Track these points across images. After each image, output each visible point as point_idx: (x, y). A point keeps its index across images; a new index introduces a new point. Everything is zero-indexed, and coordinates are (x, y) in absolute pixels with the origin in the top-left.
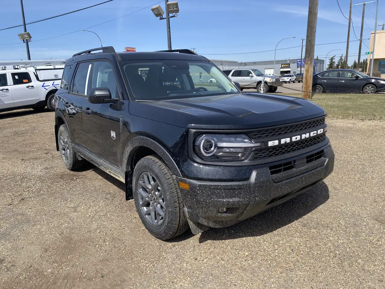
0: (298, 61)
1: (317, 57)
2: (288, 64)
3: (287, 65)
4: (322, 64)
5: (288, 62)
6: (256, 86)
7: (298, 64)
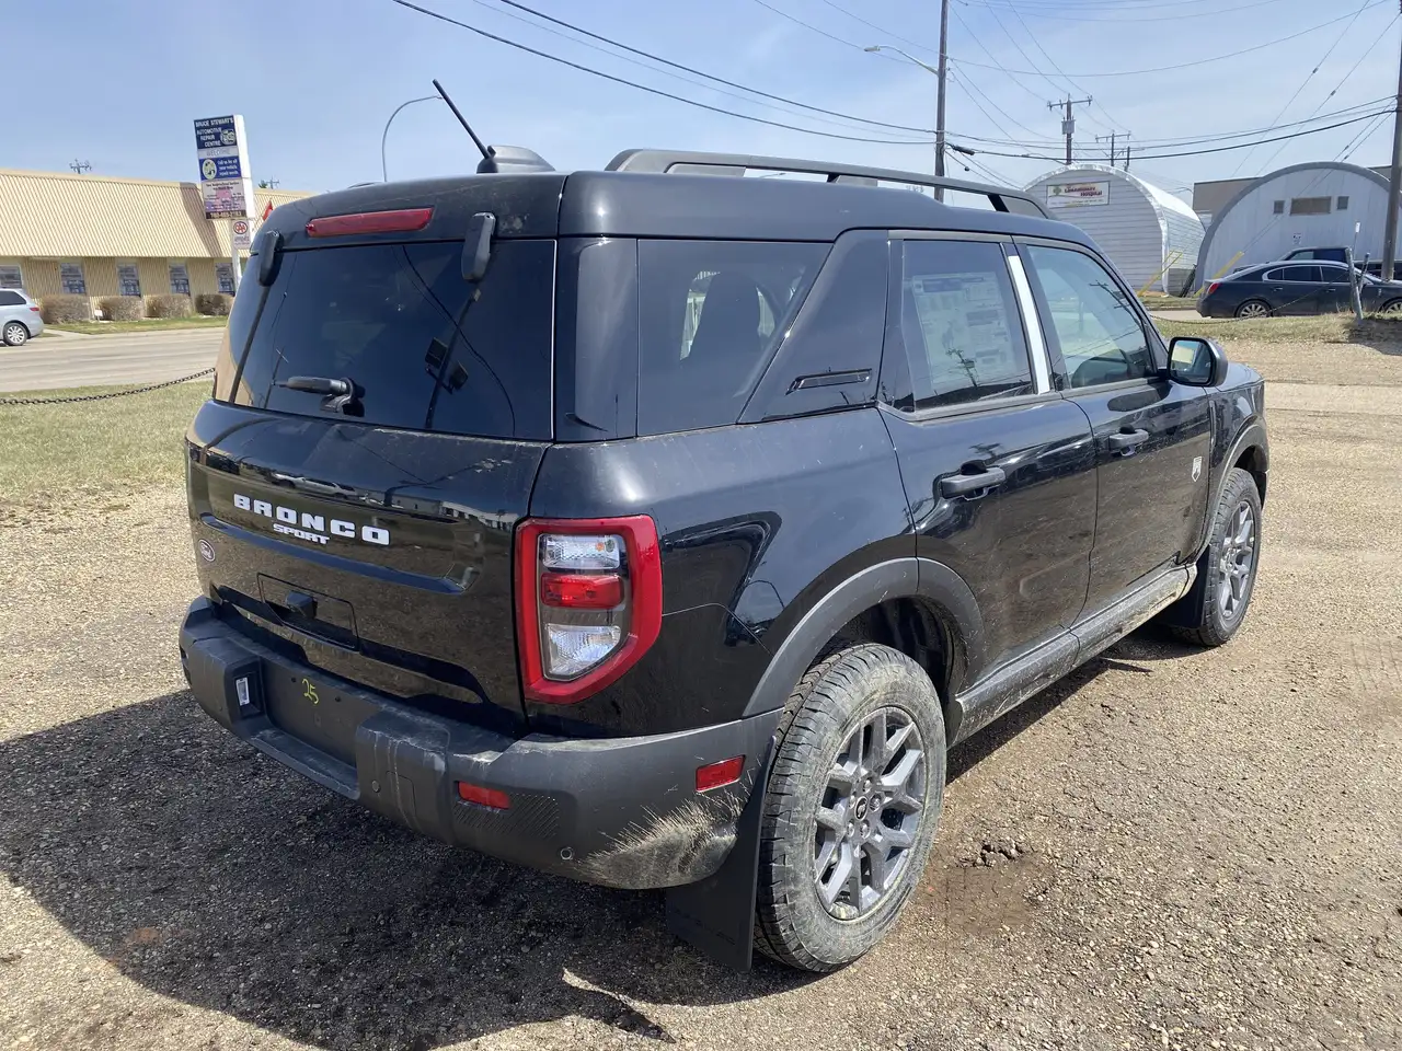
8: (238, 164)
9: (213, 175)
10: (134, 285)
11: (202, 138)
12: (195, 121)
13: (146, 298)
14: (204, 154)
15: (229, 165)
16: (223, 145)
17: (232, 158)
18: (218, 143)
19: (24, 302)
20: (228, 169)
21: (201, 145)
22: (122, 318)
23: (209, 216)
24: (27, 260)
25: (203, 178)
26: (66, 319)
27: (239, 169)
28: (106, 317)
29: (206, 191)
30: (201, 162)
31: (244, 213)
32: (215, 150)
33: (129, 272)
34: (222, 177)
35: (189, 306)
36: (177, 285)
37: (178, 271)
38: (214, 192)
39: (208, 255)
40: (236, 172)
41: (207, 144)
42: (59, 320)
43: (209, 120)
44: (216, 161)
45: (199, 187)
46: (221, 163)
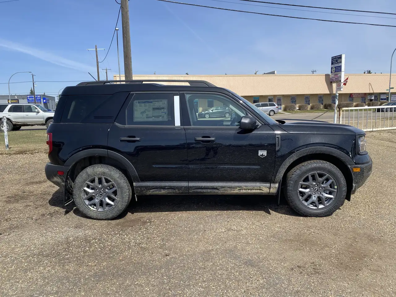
0: (28, 97)
1: (44, 93)
2: (17, 100)
3: (15, 101)
4: (53, 101)
5: (16, 98)
6: (45, 123)
7: (28, 100)
8: (341, 68)
9: (334, 71)
10: (308, 101)
11: (333, 62)
12: (332, 57)
13: (311, 104)
14: (333, 66)
15: (338, 68)
16: (338, 63)
17: (339, 66)
18: (337, 62)
19: (275, 106)
20: (338, 69)
21: (332, 64)
22: (303, 109)
23: (331, 82)
24: (283, 96)
25: (331, 72)
26: (289, 110)
27: (341, 69)
28: (299, 109)
29: (332, 76)
30: (332, 68)
31: (340, 81)
32: (336, 64)
33: (307, 98)
34: (336, 72)
35: (322, 106)
36: (320, 101)
37: (320, 97)
38: (334, 76)
39: (329, 93)
40: (340, 70)
41: (334, 63)
42: (288, 110)
43: (335, 56)
44: (335, 67)
45: (330, 75)
46: (337, 68)
